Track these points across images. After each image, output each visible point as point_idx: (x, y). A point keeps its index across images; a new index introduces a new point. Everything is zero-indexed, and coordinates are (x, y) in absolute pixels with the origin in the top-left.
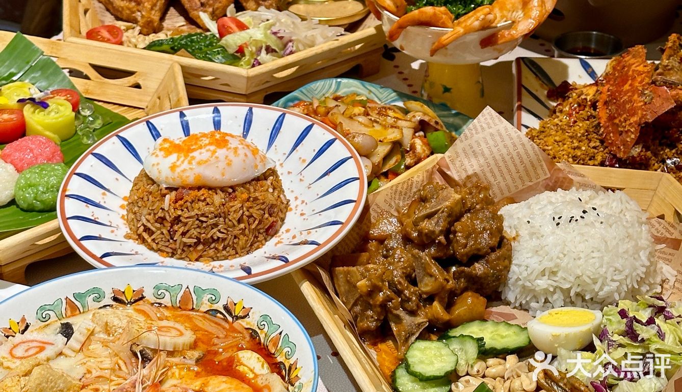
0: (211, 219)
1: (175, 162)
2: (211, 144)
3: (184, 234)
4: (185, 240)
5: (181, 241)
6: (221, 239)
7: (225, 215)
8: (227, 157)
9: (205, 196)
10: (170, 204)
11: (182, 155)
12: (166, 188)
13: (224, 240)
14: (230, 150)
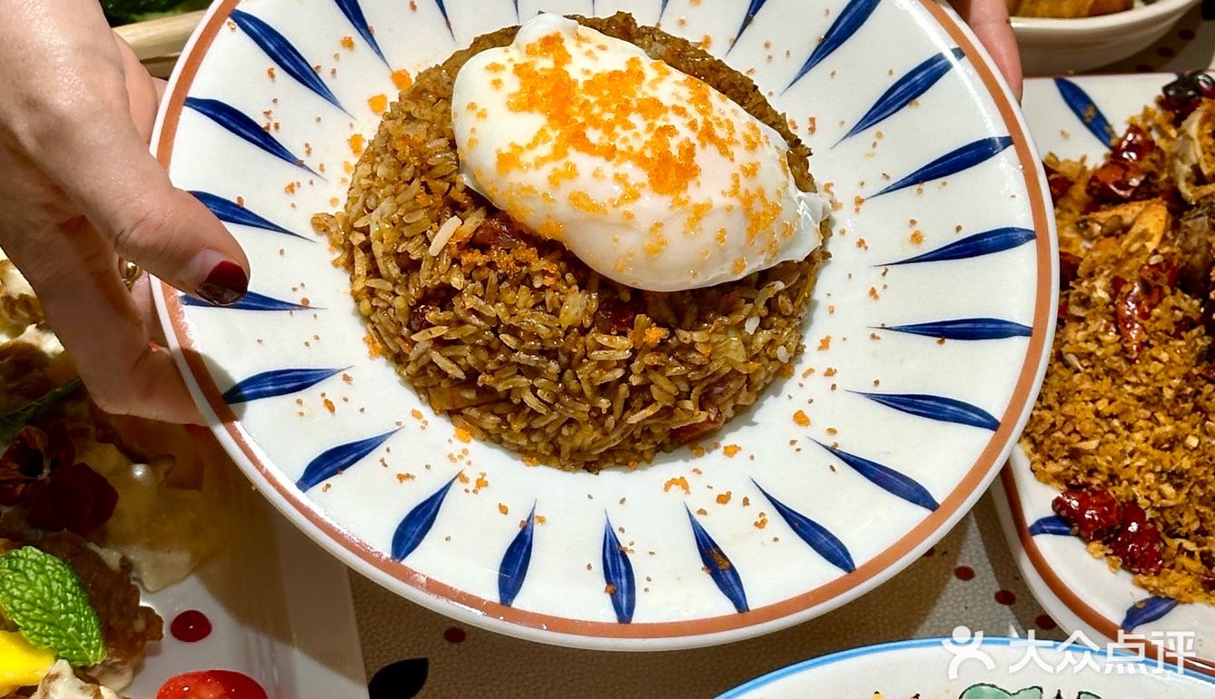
0: (528, 352)
1: (520, 149)
2: (641, 160)
3: (440, 343)
4: (437, 357)
5: (425, 352)
6: (528, 410)
7: (571, 363)
8: (659, 225)
9: (549, 281)
10: (447, 246)
11: (554, 134)
12: (467, 190)
13: (534, 414)
14: (678, 209)
